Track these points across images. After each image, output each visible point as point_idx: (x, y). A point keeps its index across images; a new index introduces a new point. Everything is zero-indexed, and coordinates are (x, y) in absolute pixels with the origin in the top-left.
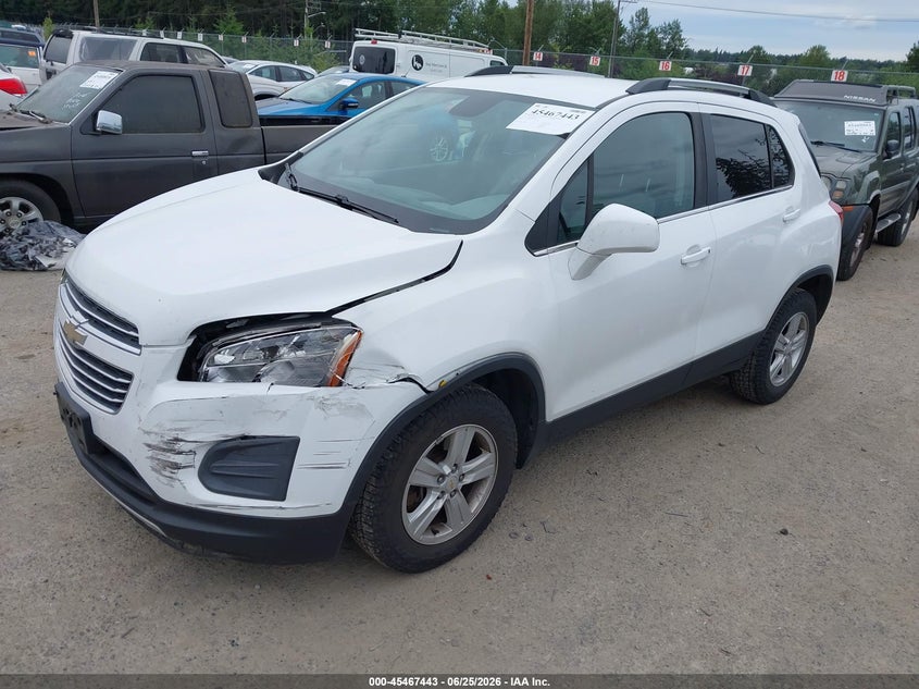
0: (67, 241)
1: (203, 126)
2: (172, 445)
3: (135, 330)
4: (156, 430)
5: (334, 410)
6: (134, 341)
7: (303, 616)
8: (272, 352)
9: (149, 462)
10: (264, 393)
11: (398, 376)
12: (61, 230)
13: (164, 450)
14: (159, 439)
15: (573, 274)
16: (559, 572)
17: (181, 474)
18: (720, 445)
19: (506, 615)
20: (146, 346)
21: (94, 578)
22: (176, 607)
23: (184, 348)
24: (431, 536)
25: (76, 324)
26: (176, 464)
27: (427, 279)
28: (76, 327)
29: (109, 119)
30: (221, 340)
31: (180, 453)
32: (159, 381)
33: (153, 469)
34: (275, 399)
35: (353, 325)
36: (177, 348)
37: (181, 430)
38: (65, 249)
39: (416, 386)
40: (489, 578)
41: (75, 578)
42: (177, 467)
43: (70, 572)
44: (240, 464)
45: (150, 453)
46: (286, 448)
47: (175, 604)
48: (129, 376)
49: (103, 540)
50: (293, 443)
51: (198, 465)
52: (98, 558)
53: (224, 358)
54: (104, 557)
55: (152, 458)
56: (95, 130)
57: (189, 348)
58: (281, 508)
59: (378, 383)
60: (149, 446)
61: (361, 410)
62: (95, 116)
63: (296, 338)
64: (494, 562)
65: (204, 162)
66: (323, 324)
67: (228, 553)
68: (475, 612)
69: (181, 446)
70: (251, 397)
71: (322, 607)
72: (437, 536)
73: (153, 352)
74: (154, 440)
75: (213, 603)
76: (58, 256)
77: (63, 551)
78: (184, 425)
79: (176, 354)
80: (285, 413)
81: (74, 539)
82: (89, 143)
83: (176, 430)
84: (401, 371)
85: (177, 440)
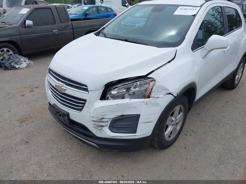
0: (22, 60)
1: (55, 23)
2: (101, 120)
3: (86, 86)
4: (96, 116)
5: (150, 105)
6: (86, 90)
7: (139, 165)
8: (128, 89)
9: (93, 126)
10: (129, 102)
11: (167, 93)
12: (19, 57)
13: (99, 122)
14: (97, 119)
15: (202, 57)
16: (204, 144)
17: (104, 128)
18: (227, 102)
19: (196, 159)
20: (91, 91)
21: (73, 161)
22: (101, 167)
23: (102, 90)
24: (169, 138)
25: (62, 86)
26: (102, 125)
27: (169, 62)
28: (62, 87)
29: (29, 22)
30: (114, 87)
31: (104, 122)
32: (95, 101)
33: (95, 128)
34: (132, 103)
35: (153, 79)
36: (100, 91)
37: (104, 115)
38: (22, 62)
39: (172, 95)
40: (186, 148)
41: (67, 161)
42: (103, 126)
43: (65, 159)
44: (122, 123)
45: (94, 123)
46: (136, 118)
47: (100, 166)
48: (85, 101)
49: (71, 149)
50: (138, 116)
51: (108, 125)
52: (71, 154)
53: (114, 92)
54: (73, 154)
55: (94, 124)
56: (25, 26)
57: (103, 90)
58: (135, 135)
59: (161, 96)
60: (93, 121)
61: (158, 104)
62: (25, 22)
63: (135, 84)
64: (185, 143)
65: (57, 34)
66: (145, 79)
67: (117, 150)
68: (186, 159)
69: (105, 120)
70: (125, 103)
71: (143, 162)
72: (170, 138)
73: (93, 92)
74: (95, 119)
75: (111, 165)
76: (20, 64)
77: (60, 153)
78: (105, 114)
79: (100, 92)
80: (136, 107)
81: (62, 149)
82: (24, 30)
83: (102, 115)
84: (168, 92)
85: (103, 118)
